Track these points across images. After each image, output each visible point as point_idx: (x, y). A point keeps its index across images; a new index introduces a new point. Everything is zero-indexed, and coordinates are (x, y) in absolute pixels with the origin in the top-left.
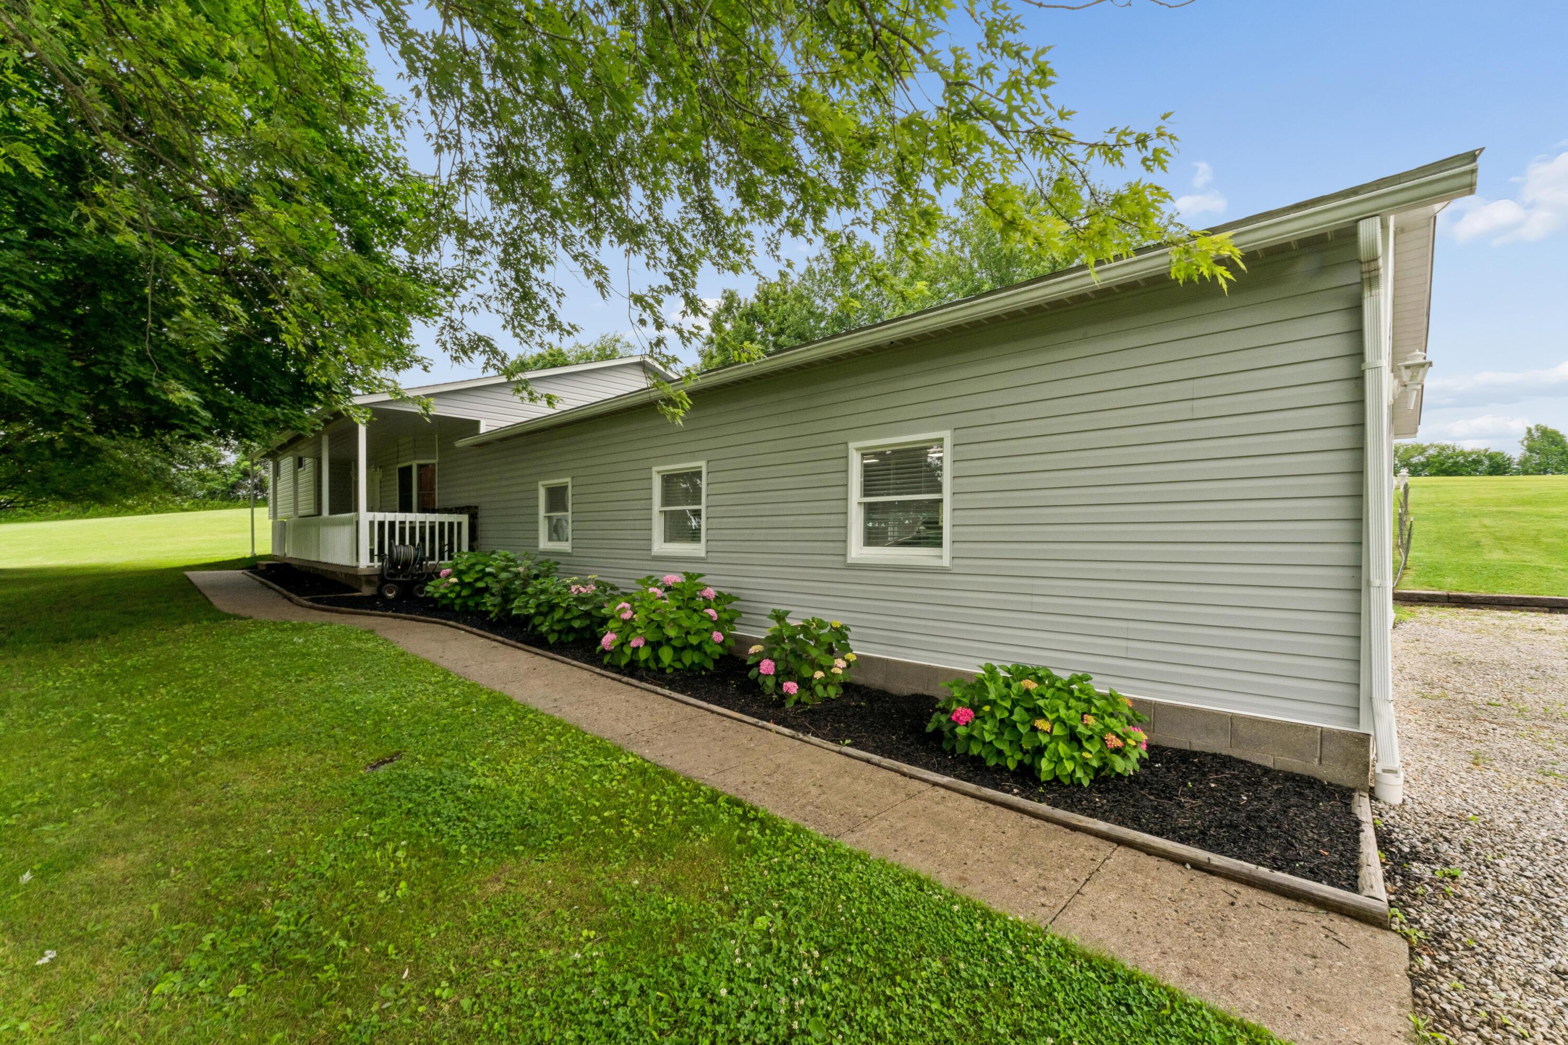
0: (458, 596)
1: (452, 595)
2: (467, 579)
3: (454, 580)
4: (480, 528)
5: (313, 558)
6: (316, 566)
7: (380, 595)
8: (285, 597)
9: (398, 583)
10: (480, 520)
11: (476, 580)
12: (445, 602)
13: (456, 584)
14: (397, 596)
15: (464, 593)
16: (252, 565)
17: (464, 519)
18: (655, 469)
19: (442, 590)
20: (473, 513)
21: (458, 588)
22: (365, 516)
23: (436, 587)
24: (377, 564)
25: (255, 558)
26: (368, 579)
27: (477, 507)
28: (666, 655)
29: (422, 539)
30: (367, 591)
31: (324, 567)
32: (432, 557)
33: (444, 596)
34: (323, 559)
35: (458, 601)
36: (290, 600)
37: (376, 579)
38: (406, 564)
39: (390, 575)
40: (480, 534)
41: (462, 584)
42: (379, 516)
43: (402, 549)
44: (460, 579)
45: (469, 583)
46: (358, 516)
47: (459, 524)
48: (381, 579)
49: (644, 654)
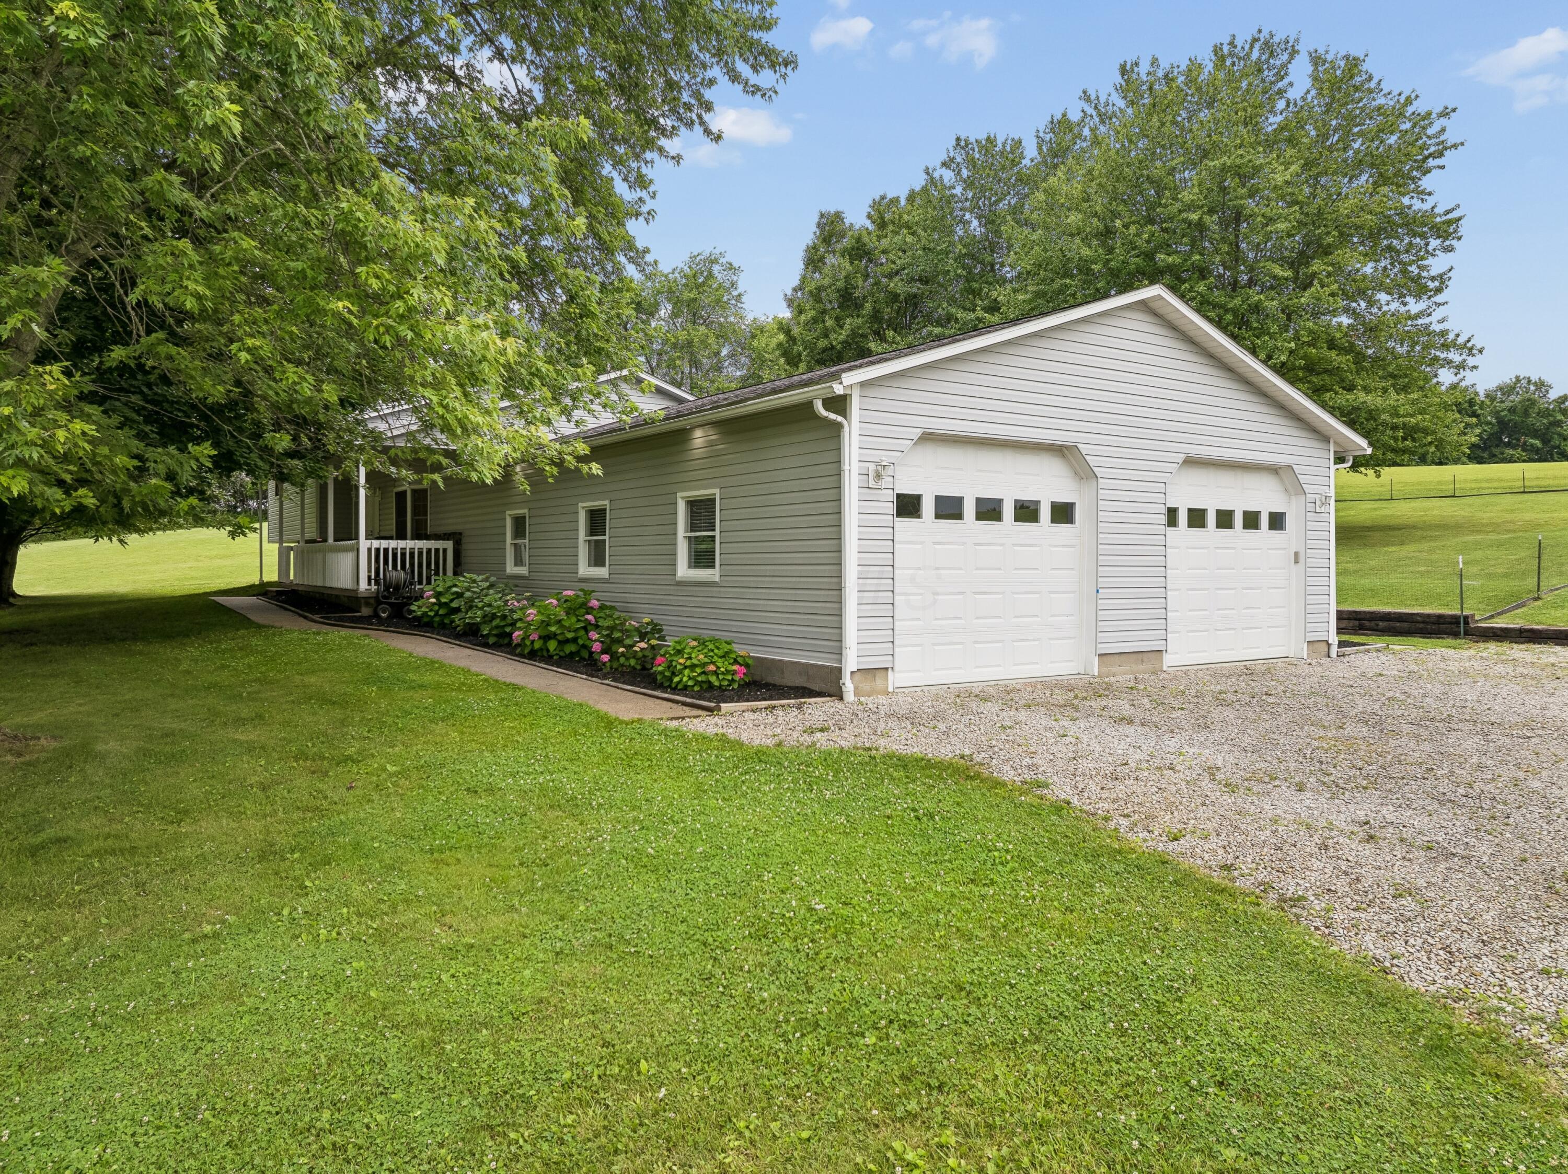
0: (437, 614)
1: (432, 614)
2: (443, 600)
3: (433, 600)
4: (463, 554)
5: (320, 584)
6: (322, 590)
7: (376, 615)
8: (301, 615)
9: (390, 604)
10: (464, 546)
11: (452, 601)
12: (425, 620)
13: (434, 604)
14: (388, 617)
15: (441, 612)
16: (261, 590)
17: (449, 545)
18: (580, 505)
19: (424, 609)
20: (457, 538)
21: (436, 608)
22: (364, 544)
23: (420, 607)
24: (374, 587)
25: (263, 585)
26: (366, 600)
27: (460, 534)
28: (552, 645)
29: (412, 565)
30: (366, 611)
31: (329, 592)
32: (420, 583)
33: (425, 614)
34: (328, 585)
35: (437, 619)
36: (305, 617)
37: (372, 601)
38: (397, 587)
39: (384, 597)
40: (463, 560)
41: (441, 605)
42: (376, 544)
43: (394, 573)
44: (438, 599)
45: (445, 603)
46: (358, 543)
47: (445, 550)
48: (376, 601)
49: (537, 645)
